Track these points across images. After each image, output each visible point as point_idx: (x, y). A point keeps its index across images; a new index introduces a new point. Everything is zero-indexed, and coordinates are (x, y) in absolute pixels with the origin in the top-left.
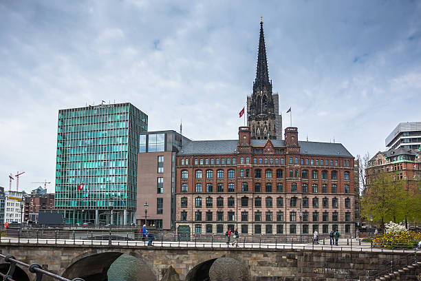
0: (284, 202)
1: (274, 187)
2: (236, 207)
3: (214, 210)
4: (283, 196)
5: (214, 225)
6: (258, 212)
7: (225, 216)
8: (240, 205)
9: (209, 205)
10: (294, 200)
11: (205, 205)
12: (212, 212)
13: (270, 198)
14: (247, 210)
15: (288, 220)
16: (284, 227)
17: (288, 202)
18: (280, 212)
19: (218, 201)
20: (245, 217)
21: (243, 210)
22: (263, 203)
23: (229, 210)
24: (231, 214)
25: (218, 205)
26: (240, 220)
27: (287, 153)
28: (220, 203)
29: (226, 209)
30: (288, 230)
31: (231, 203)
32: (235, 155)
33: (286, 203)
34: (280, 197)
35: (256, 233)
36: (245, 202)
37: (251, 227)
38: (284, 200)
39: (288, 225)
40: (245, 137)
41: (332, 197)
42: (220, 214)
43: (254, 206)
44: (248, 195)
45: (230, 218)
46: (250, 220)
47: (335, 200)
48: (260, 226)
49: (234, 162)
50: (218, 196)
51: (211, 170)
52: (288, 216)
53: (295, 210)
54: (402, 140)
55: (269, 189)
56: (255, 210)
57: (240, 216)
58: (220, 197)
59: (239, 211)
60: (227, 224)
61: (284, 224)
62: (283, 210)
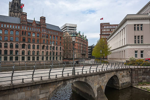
0: (40, 47)
1: (36, 40)
2: (19, 48)
3: (9, 49)
4: (39, 44)
5: (8, 57)
6: (29, 51)
7: (14, 53)
8: (21, 47)
9: (6, 47)
10: (44, 46)
11: (4, 46)
12: (7, 51)
13: (34, 45)
14: (24, 50)
15: (41, 55)
16: (39, 57)
17: (41, 47)
18: (38, 51)
19: (10, 45)
20: (23, 53)
21: (22, 50)
22: (31, 47)
23: (16, 49)
24: (17, 52)
25: (10, 47)
26: (21, 54)
27: (42, 27)
28: (11, 46)
29: (14, 49)
30: (41, 59)
31: (17, 47)
32: (19, 25)
33: (41, 48)
34: (38, 45)
35: (28, 60)
36: (23, 46)
37: (26, 57)
38: (40, 46)
39: (41, 57)
40: (24, 17)
41: (56, 46)
42: (11, 52)
43: (27, 48)
44: (25, 43)
45: (16, 53)
46: (26, 54)
47: (57, 47)
48: (30, 57)
49: (19, 28)
50: (10, 43)
51: (7, 30)
52: (41, 53)
53: (44, 50)
54: (67, 29)
55: (34, 41)
56: (28, 50)
57: (21, 52)
58: (12, 43)
59: (20, 50)
60: (15, 56)
61: (40, 56)
62: (39, 50)
